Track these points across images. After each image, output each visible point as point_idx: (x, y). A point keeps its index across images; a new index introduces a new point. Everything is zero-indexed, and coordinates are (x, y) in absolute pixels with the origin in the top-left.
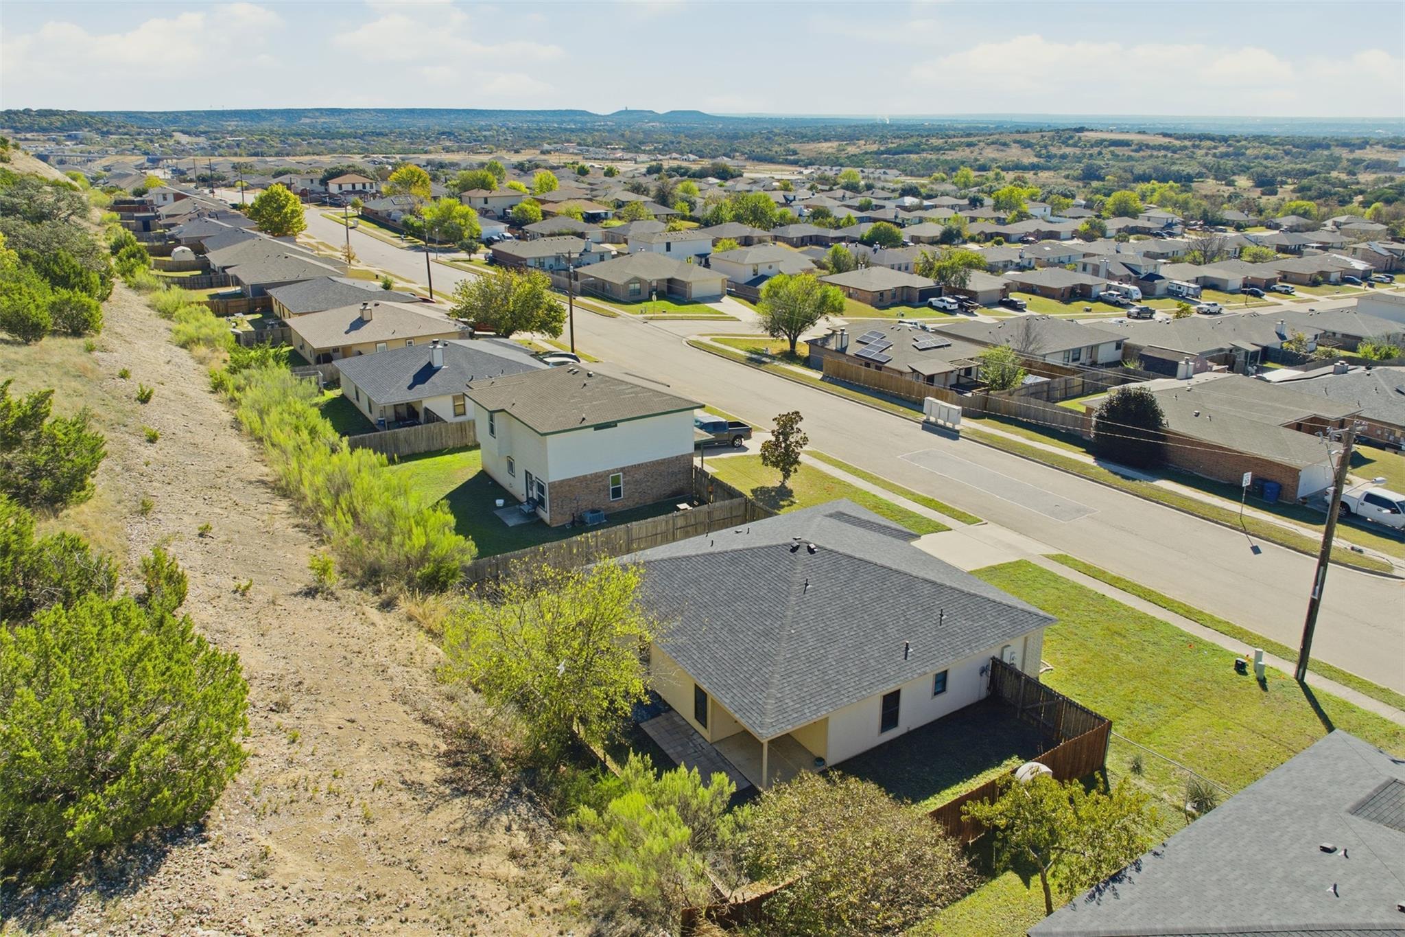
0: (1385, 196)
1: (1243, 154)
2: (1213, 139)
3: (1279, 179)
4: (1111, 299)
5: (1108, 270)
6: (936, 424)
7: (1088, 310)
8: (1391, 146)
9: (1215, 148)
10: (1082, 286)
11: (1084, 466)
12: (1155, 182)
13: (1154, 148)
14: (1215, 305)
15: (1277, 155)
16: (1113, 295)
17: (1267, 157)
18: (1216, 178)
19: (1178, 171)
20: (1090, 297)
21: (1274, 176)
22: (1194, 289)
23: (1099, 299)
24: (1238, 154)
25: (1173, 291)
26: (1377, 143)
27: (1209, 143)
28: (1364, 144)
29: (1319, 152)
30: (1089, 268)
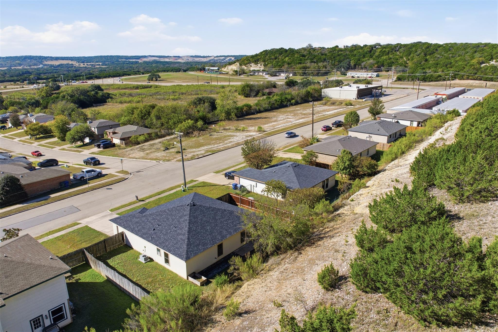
11: (23, 207)
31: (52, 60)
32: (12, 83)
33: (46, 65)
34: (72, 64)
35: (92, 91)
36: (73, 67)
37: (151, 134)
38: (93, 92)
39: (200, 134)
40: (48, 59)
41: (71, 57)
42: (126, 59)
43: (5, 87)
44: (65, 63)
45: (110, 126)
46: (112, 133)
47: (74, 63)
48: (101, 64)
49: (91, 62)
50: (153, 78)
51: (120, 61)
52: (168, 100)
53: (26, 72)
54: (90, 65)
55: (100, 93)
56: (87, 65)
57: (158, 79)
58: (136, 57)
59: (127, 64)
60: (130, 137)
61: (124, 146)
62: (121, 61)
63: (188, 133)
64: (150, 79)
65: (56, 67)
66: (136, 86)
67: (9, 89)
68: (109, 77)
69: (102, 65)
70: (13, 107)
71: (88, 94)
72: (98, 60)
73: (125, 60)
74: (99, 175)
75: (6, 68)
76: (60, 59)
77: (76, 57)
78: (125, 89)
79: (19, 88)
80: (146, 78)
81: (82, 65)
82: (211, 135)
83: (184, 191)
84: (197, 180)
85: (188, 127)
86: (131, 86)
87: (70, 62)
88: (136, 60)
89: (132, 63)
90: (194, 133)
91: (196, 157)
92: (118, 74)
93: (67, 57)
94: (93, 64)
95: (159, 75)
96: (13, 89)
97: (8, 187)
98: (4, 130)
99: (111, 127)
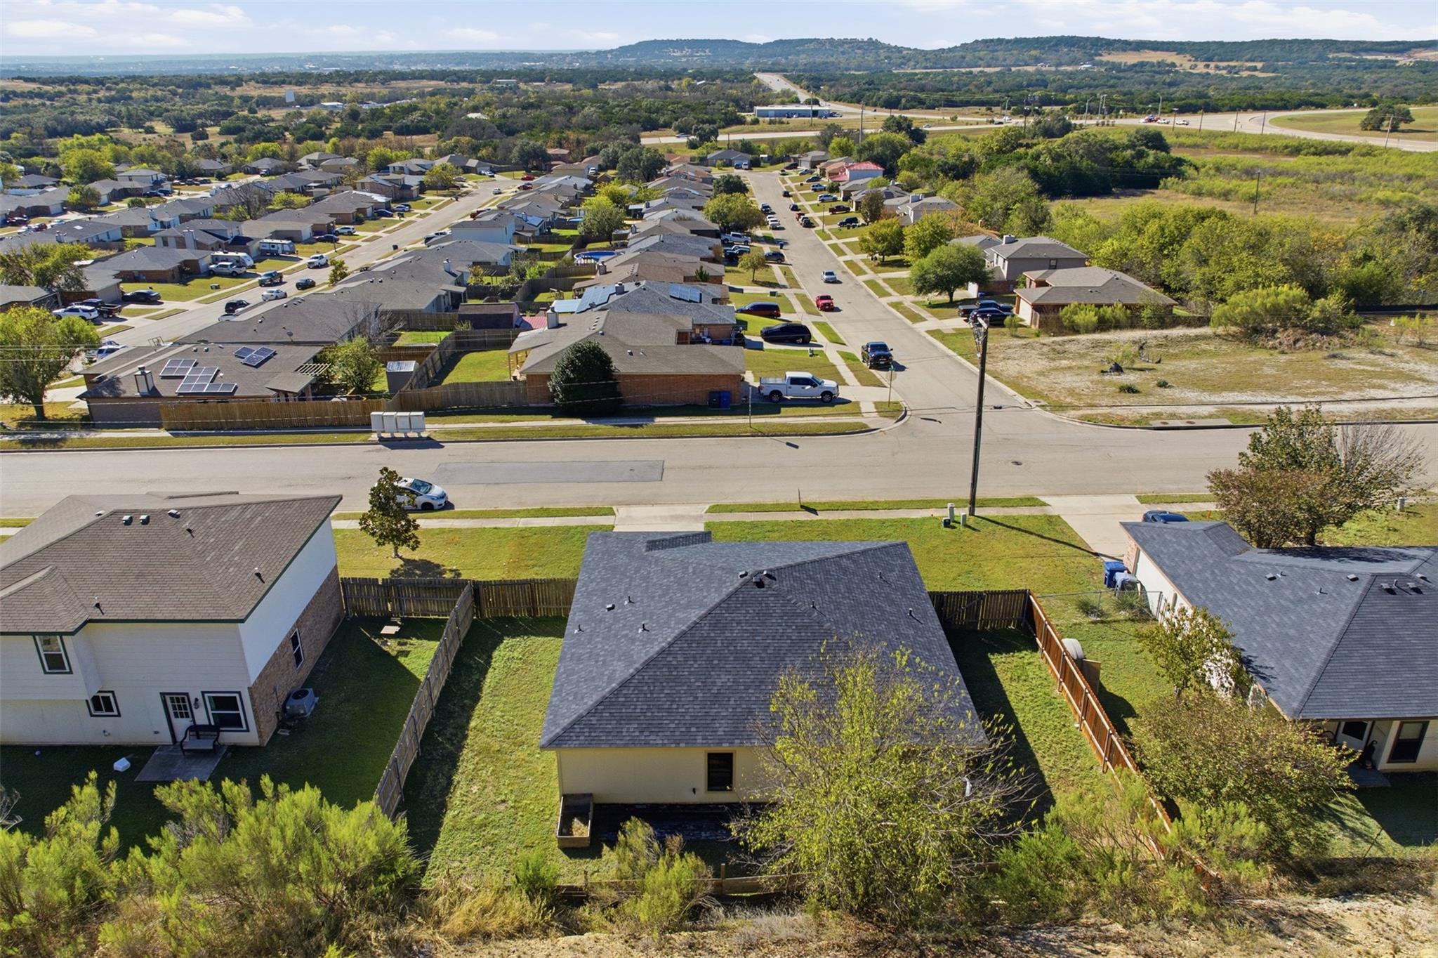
0: (311, 132)
1: (130, 98)
2: (86, 82)
3: (199, 121)
4: (225, 270)
5: (195, 240)
6: (393, 439)
7: (217, 288)
8: (264, 82)
9: (95, 92)
10: (186, 263)
11: (578, 428)
12: (79, 136)
13: (22, 95)
14: (322, 257)
15: (165, 97)
16: (226, 266)
17: (157, 99)
18: (131, 127)
19: (85, 121)
20: (199, 273)
21: (193, 120)
22: (289, 244)
23: (210, 274)
24: (125, 98)
25: (267, 251)
26: (250, 80)
27: (85, 87)
28: (238, 81)
29: (201, 90)
30: (172, 242)
31: (1125, 50)
32: (983, 109)
33: (1100, 64)
34: (1173, 65)
35: (1126, 148)
36: (1169, 72)
37: (1142, 307)
38: (1129, 153)
39: (1300, 344)
40: (1116, 46)
41: (1181, 43)
42: (1354, 52)
43: (954, 119)
44: (1155, 60)
45: (1051, 259)
46: (1036, 281)
47: (1183, 62)
48: (1259, 65)
49: (1232, 60)
50: (1383, 120)
51: (1328, 59)
52: (1361, 201)
53: (1037, 80)
54: (1224, 68)
55: (1152, 156)
56: (1217, 68)
57: (1403, 126)
58: (1393, 47)
59: (1349, 68)
60: (1063, 306)
61: (1035, 328)
62: (1334, 59)
63: (1257, 331)
64: (1373, 125)
65: (1124, 71)
66: (1295, 144)
67: (962, 123)
68: (1245, 110)
69: (1263, 70)
70: (910, 174)
71: (1113, 156)
72: (1256, 54)
73: (1348, 55)
74: (827, 398)
75: (998, 69)
76: (1148, 48)
77: (1194, 43)
78: (1255, 150)
79: (982, 123)
80: (1358, 121)
81: (1201, 68)
82: (1334, 356)
83: (947, 524)
84: (1045, 504)
85: (1267, 311)
86: (1280, 143)
87: (1170, 57)
88: (1391, 57)
89: (1367, 67)
90: (1278, 335)
91: (1157, 423)
92: (1282, 100)
93: (1169, 43)
94: (1235, 67)
95: (1408, 113)
96: (967, 124)
97: (572, 372)
98: (849, 228)
99: (1053, 263)
